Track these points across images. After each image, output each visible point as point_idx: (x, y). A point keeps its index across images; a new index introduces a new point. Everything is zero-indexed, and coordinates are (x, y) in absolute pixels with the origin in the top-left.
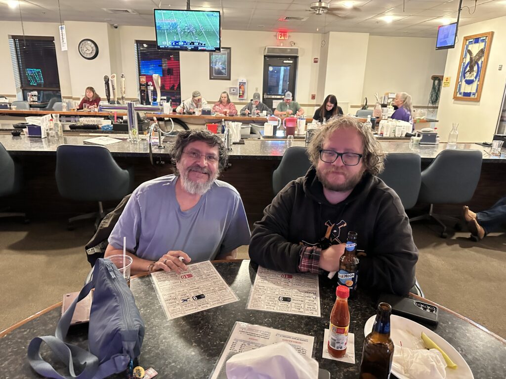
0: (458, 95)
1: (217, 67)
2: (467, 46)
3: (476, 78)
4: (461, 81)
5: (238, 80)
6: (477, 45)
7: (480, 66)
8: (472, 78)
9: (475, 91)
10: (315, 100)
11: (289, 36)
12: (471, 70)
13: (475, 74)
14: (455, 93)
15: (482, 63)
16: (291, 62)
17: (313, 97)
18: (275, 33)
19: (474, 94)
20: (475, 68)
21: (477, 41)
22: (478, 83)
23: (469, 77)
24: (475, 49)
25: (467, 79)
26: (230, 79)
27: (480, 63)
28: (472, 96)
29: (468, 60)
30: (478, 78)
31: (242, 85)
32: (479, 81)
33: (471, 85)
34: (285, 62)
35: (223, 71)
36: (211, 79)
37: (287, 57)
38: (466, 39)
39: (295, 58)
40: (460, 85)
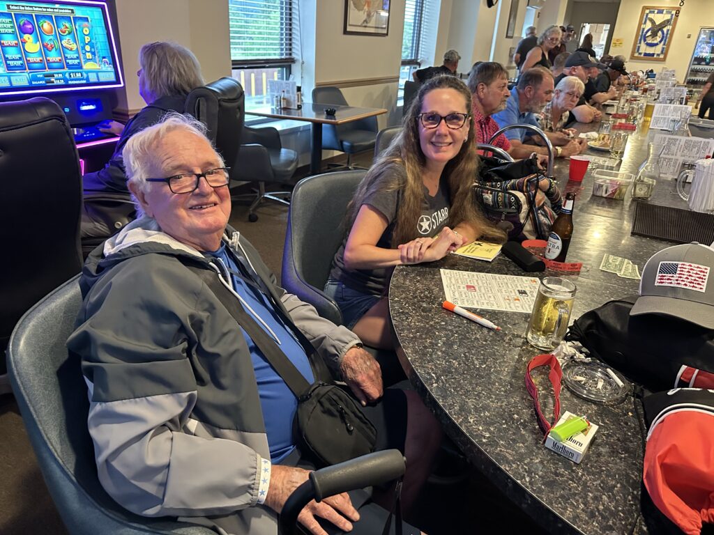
0: (636, 55)
2: (647, 14)
3: (660, 42)
4: (640, 43)
6: (660, 15)
7: (665, 32)
8: (655, 42)
9: (659, 53)
12: (654, 34)
13: (659, 39)
14: (633, 53)
15: (668, 30)
19: (658, 55)
20: (660, 33)
21: (660, 12)
22: (665, 47)
23: (650, 41)
24: (659, 19)
25: (650, 42)
27: (665, 30)
28: (655, 56)
29: (649, 25)
30: (663, 42)
32: (664, 44)
33: (654, 48)
38: (645, 8)
40: (639, 47)
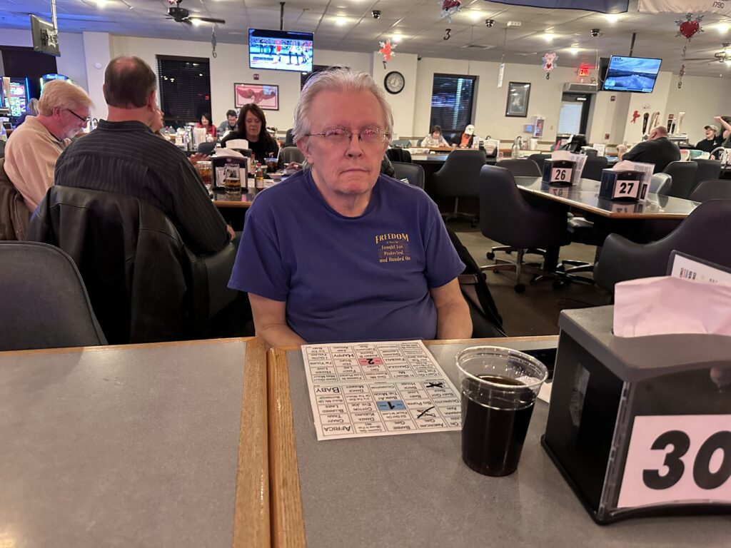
1: (514, 104)
5: (536, 117)
10: (608, 140)
11: (590, 73)
16: (585, 99)
17: (607, 137)
18: (575, 69)
26: (526, 116)
31: (541, 122)
34: (579, 99)
35: (521, 108)
36: (507, 116)
37: (581, 95)
39: (589, 96)
